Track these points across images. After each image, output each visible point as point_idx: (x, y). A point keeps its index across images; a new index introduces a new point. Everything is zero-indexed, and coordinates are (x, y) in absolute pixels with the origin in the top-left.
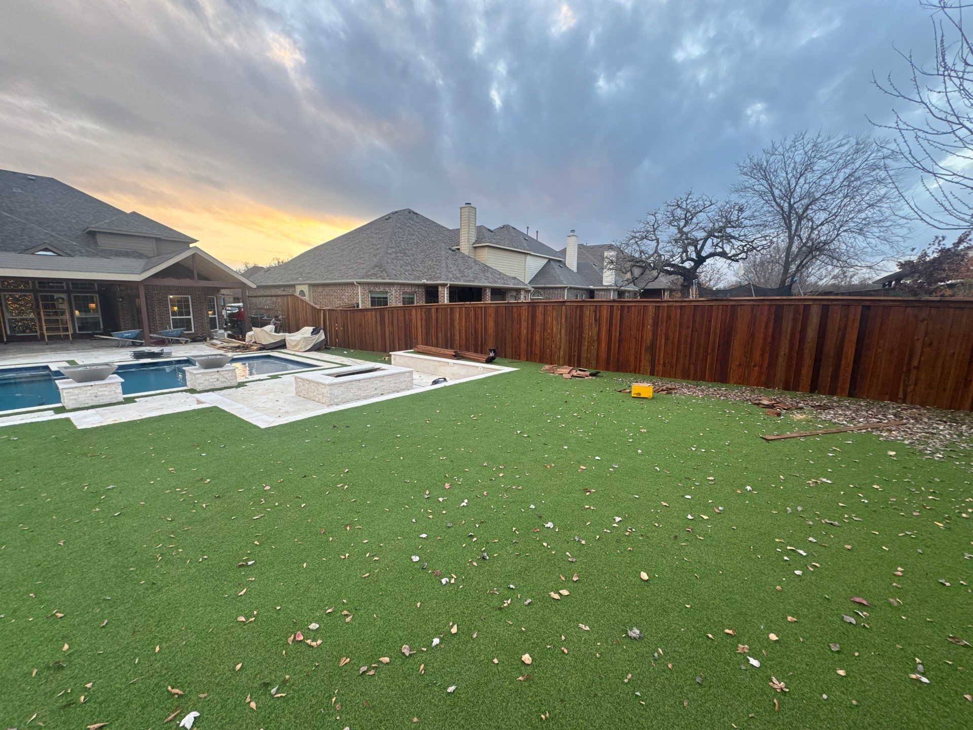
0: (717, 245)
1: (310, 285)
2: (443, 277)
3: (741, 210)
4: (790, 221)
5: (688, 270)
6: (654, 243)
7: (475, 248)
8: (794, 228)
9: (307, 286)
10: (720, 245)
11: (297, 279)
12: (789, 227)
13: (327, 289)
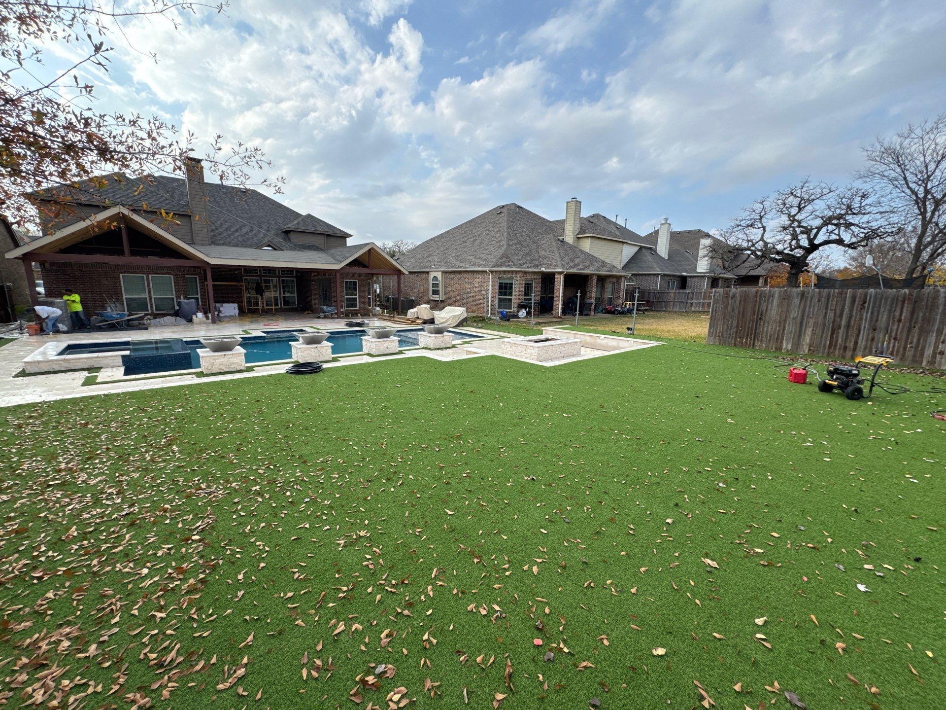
0: (832, 232)
1: (443, 272)
2: (560, 265)
3: (864, 196)
4: (925, 208)
5: (798, 258)
6: (761, 231)
7: (579, 238)
8: (928, 215)
9: (440, 273)
10: (836, 232)
11: (430, 267)
12: (923, 214)
13: (458, 276)
